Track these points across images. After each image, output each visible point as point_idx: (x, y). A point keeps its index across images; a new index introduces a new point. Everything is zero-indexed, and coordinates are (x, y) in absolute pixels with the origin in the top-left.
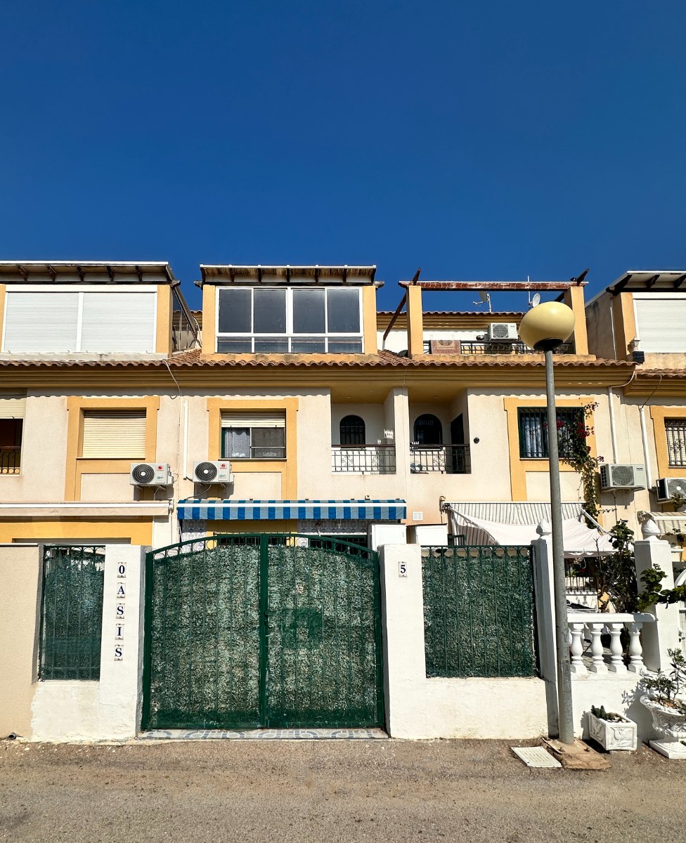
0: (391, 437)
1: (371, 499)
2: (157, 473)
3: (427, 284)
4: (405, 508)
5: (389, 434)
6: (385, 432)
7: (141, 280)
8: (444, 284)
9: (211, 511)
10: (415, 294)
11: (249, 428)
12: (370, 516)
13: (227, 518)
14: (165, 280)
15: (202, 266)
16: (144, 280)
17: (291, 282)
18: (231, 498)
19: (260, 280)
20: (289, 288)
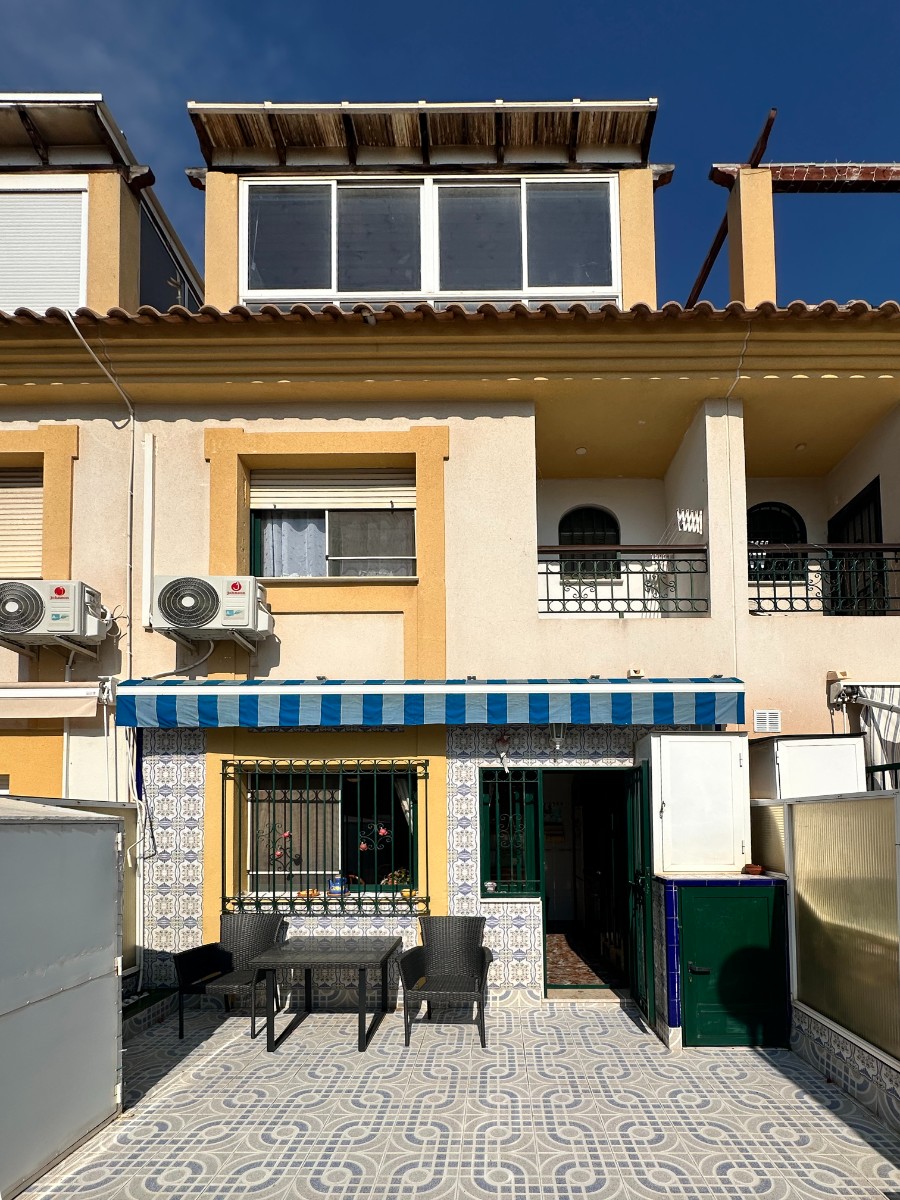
0: (697, 528)
1: (646, 677)
2: (51, 606)
3: (785, 171)
4: (741, 696)
5: (689, 522)
6: (680, 516)
7: (45, 160)
8: (830, 171)
9: (207, 705)
10: (756, 190)
11: (323, 511)
12: (642, 716)
13: (252, 722)
14: (107, 161)
15: (191, 105)
16: (53, 161)
17: (433, 162)
18: (275, 674)
19: (353, 160)
20: (428, 179)
